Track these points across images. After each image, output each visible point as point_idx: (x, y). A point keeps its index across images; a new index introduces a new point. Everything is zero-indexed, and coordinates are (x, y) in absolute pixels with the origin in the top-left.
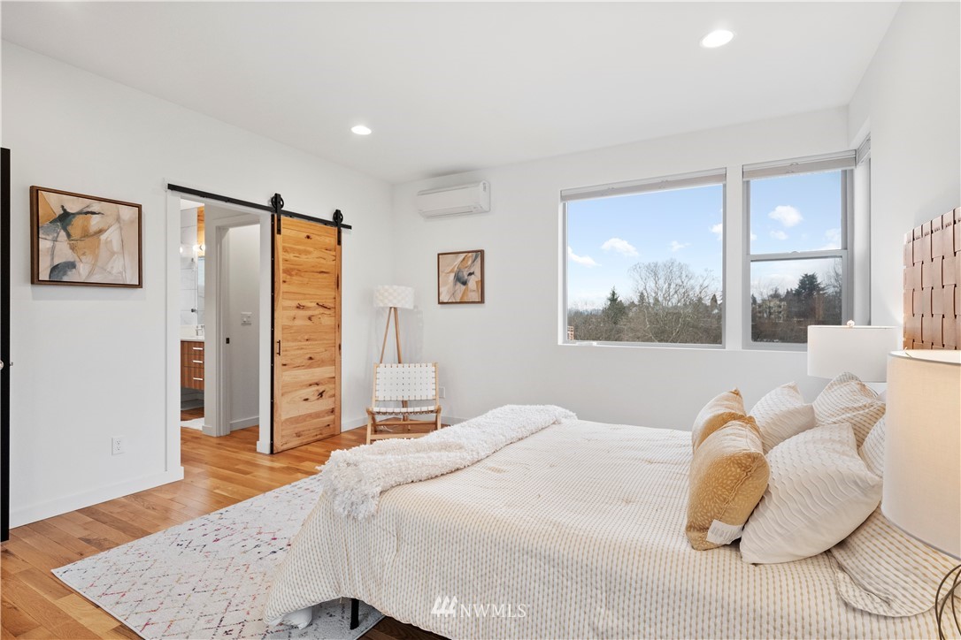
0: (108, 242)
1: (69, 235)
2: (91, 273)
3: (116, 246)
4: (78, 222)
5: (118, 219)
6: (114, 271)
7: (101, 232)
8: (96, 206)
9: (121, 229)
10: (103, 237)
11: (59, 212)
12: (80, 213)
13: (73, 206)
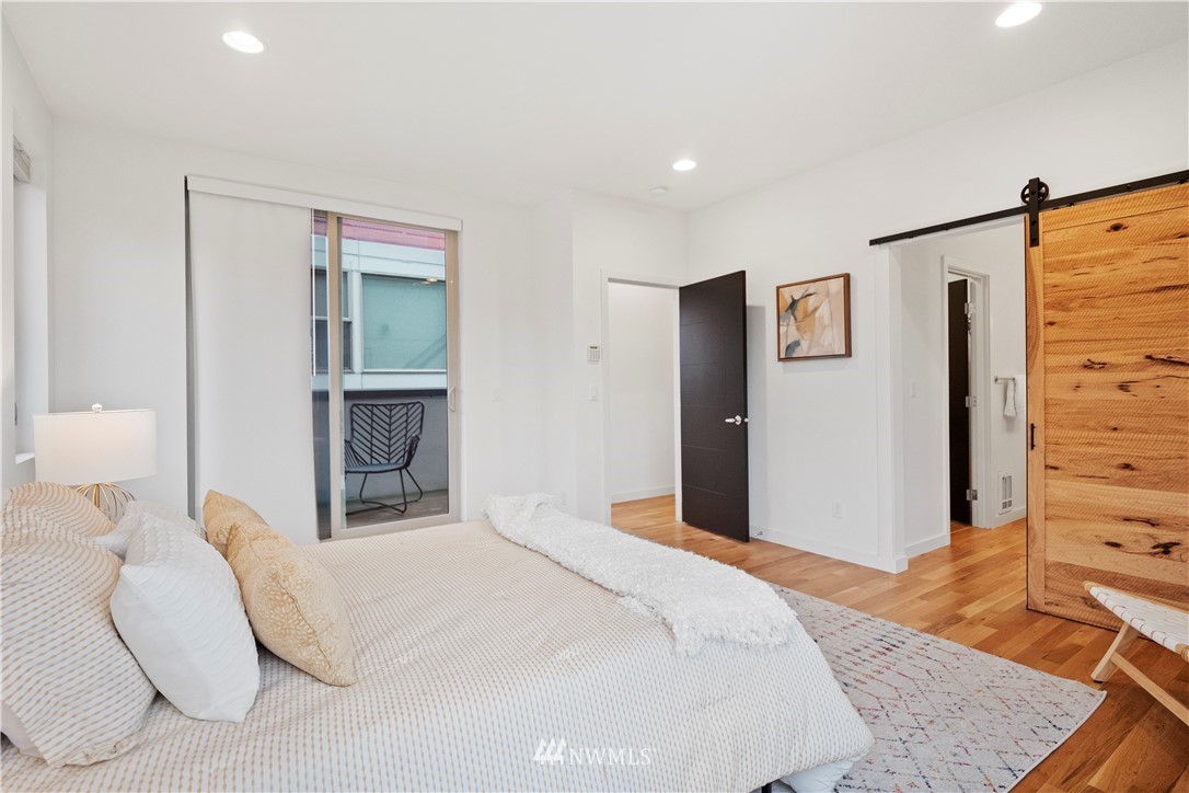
0: (821, 318)
1: (796, 319)
2: (809, 348)
3: (826, 320)
4: (800, 306)
5: (828, 294)
6: (826, 344)
7: (816, 309)
8: (812, 288)
9: (830, 302)
10: (817, 314)
11: (790, 301)
12: (802, 298)
13: (797, 293)
